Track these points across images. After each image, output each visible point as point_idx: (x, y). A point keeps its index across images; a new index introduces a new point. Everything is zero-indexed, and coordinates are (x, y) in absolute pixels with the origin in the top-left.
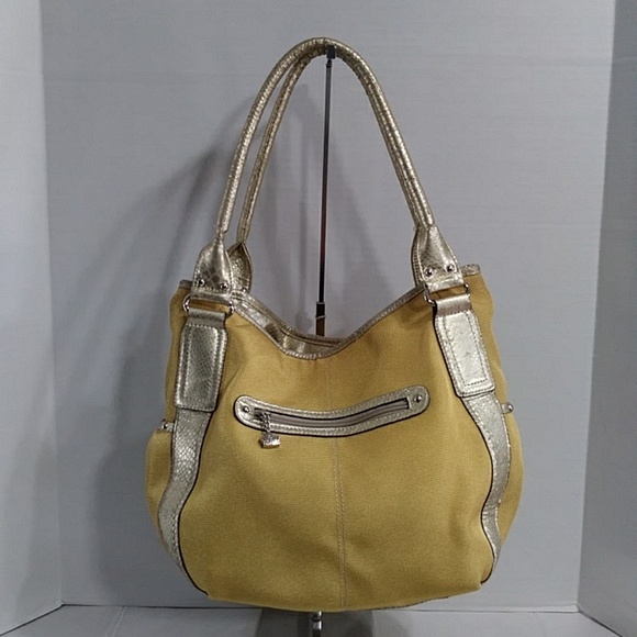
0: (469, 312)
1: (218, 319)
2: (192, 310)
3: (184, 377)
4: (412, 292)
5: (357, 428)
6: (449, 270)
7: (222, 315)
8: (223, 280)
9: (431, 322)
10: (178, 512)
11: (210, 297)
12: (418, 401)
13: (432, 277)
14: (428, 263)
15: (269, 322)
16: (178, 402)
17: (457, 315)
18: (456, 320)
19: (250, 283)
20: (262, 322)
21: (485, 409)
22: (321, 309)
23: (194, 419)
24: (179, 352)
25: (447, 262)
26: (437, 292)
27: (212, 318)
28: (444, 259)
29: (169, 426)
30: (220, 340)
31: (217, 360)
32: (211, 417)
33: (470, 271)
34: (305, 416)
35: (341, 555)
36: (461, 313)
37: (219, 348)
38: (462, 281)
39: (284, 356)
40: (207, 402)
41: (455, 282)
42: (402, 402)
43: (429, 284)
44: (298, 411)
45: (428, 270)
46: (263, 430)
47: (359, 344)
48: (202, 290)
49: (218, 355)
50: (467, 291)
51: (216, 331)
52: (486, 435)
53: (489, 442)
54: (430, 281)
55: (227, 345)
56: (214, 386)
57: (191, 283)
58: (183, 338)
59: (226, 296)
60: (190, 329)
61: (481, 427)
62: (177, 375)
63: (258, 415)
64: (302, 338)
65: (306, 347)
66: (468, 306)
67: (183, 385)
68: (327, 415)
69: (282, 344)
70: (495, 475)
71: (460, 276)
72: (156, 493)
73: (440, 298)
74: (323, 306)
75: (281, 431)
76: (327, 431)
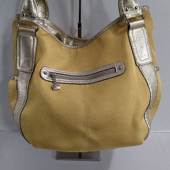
0: (143, 28)
1: (32, 32)
2: (21, 28)
3: (20, 57)
4: (119, 19)
5: (93, 80)
6: (136, 8)
7: (34, 30)
8: (34, 14)
9: (127, 33)
10: (19, 114)
11: (28, 22)
12: (120, 69)
13: (128, 12)
14: (127, 5)
15: (57, 32)
16: (18, 68)
17: (138, 29)
18: (138, 32)
19: (48, 14)
20: (54, 32)
21: (148, 71)
22: (80, 25)
23: (25, 76)
24: (17, 47)
25: (135, 5)
26: (130, 19)
27: (30, 32)
28: (134, 3)
29: (16, 78)
30: (34, 42)
31: (33, 50)
32: (32, 75)
33: (144, 9)
34: (72, 75)
35: (87, 133)
36: (140, 29)
37: (34, 45)
38: (141, 14)
39: (63, 47)
40: (30, 69)
41: (138, 14)
42: (113, 69)
43: (127, 15)
44: (69, 73)
45: (126, 9)
46: (53, 82)
47: (95, 42)
48: (24, 19)
49: (33, 48)
50: (143, 18)
51: (32, 37)
52: (149, 83)
53: (150, 85)
54: (127, 14)
55: (37, 44)
56: (32, 62)
57: (19, 15)
58: (18, 40)
59: (35, 21)
60: (21, 36)
61: (147, 79)
62: (17, 57)
63: (51, 75)
64: (72, 38)
65: (73, 43)
66: (143, 25)
67: (20, 61)
68: (81, 74)
69: (63, 42)
70: (151, 99)
71: (141, 11)
72: (12, 104)
73: (131, 21)
74: (81, 24)
75: (61, 82)
76: (81, 82)
